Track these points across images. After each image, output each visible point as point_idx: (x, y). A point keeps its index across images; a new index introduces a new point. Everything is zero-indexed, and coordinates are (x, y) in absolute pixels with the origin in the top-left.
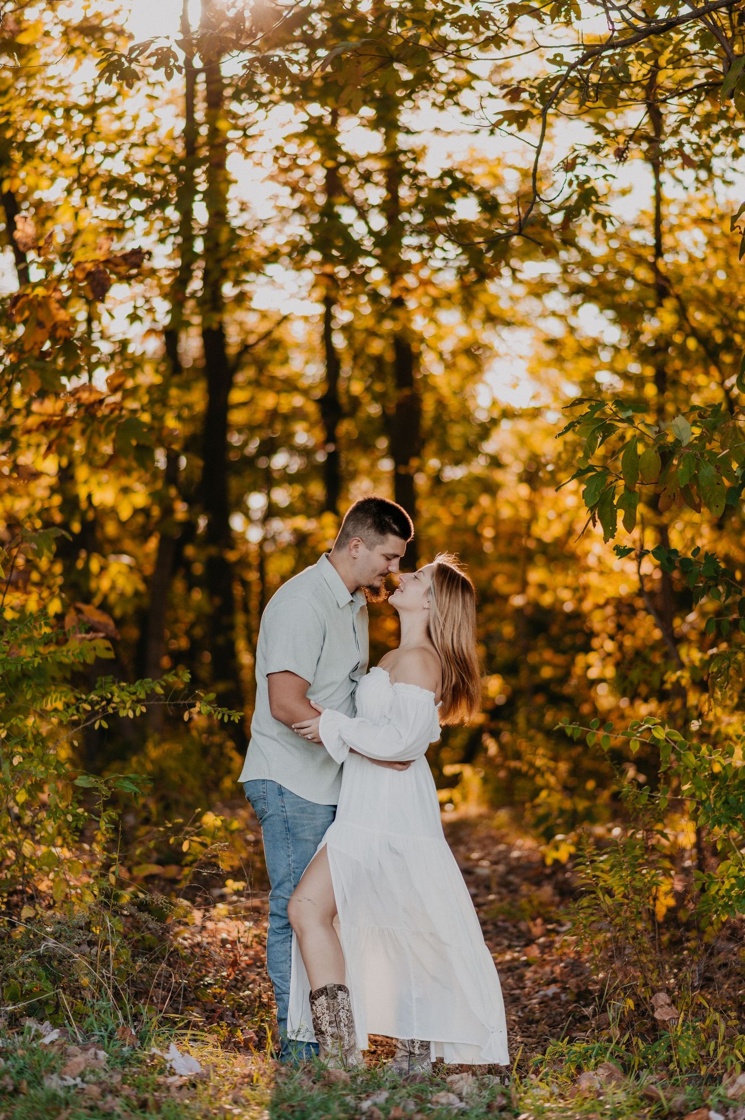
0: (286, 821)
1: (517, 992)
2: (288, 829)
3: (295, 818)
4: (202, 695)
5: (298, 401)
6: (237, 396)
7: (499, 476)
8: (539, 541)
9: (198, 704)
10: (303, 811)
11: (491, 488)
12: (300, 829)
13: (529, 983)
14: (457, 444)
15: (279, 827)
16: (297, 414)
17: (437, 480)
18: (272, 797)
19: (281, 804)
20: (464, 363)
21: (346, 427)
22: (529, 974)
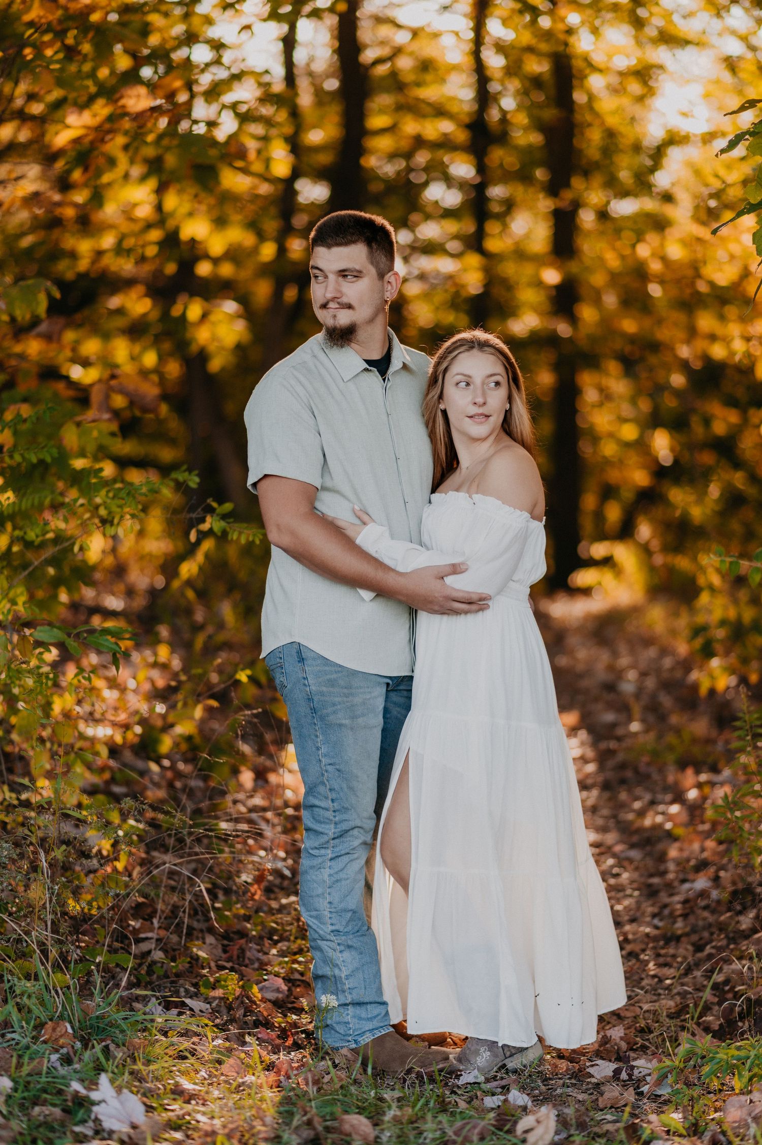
0: (310, 699)
1: (655, 880)
2: (314, 710)
3: (322, 694)
4: (215, 505)
5: (446, 126)
6: (377, 121)
7: (669, 211)
8: (712, 284)
9: (209, 519)
10: (332, 683)
11: (660, 224)
12: (330, 710)
13: (671, 866)
14: (625, 176)
15: (303, 709)
16: (445, 144)
17: (603, 215)
18: (291, 665)
19: (301, 675)
20: (635, 87)
21: (497, 155)
22: (673, 853)
